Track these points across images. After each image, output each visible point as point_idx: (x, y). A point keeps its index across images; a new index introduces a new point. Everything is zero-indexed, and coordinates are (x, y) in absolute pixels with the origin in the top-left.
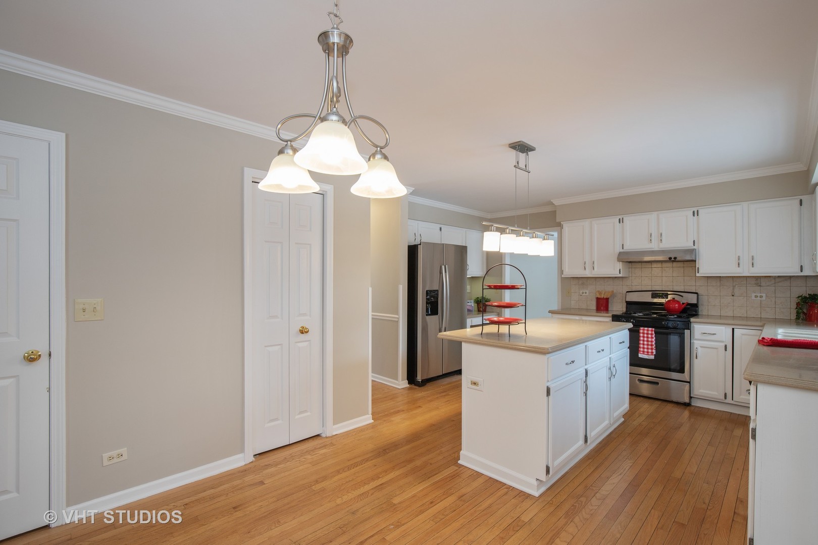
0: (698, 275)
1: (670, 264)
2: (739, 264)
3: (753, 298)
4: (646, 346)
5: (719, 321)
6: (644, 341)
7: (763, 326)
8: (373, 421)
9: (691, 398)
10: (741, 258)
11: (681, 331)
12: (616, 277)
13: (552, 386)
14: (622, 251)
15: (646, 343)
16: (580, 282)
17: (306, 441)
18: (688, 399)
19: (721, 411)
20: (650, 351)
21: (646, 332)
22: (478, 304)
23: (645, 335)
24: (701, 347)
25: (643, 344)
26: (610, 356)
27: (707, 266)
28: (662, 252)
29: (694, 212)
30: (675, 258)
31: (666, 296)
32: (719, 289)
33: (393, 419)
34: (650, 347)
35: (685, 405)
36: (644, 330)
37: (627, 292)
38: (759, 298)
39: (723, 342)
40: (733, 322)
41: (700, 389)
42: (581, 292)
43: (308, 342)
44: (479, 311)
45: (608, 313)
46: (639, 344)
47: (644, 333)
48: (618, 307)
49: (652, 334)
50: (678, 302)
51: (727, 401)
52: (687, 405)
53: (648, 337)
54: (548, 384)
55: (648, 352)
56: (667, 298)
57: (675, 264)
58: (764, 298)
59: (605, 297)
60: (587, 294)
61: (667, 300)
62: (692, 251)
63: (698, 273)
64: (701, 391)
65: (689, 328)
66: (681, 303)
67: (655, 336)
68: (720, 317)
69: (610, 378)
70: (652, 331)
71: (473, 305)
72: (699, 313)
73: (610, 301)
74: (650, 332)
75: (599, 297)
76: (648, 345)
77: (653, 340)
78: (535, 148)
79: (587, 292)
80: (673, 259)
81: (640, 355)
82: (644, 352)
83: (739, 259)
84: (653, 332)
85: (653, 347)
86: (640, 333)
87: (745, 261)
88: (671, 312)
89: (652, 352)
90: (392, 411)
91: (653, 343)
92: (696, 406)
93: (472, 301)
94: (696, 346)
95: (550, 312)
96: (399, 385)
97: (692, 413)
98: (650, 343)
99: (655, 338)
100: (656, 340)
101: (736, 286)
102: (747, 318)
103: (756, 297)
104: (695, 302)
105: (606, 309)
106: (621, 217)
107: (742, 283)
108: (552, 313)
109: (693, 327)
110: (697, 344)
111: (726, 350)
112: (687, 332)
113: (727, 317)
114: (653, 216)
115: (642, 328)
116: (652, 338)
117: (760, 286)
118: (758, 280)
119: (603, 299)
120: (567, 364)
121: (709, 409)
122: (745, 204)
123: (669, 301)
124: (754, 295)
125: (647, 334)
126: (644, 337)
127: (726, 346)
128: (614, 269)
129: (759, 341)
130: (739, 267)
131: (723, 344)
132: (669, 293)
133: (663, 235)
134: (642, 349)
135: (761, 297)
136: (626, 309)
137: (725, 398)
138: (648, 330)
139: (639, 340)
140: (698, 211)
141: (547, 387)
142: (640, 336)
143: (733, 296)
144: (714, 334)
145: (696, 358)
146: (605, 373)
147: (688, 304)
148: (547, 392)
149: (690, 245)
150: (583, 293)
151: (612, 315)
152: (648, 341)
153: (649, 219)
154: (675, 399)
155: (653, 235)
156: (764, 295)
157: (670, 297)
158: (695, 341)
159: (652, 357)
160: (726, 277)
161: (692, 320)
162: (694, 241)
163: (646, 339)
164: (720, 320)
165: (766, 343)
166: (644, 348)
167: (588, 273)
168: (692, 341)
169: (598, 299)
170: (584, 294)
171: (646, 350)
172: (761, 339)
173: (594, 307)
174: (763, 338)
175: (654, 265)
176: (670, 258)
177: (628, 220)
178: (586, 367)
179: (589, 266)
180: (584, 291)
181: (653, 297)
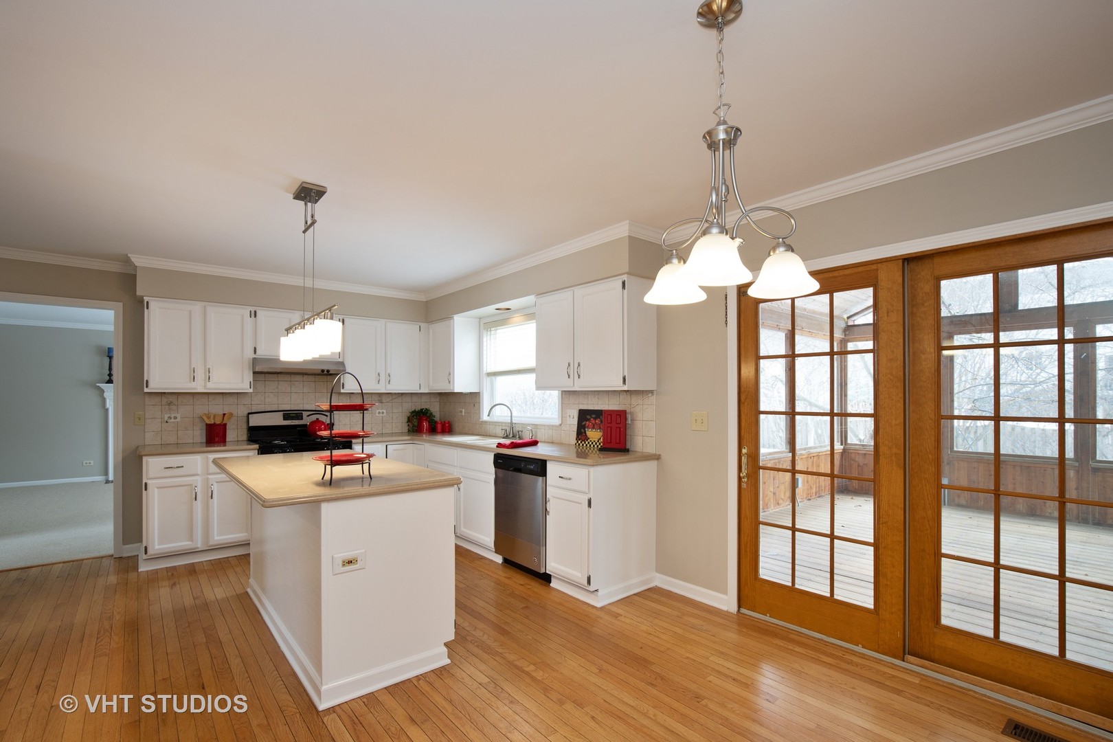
0: (343, 391)
3: (377, 414)
14: (255, 356)
16: (165, 400)
30: (328, 371)
37: (249, 414)
38: (381, 415)
42: (166, 416)
45: (225, 445)
50: (323, 423)
58: (385, 414)
59: (220, 422)
60: (179, 419)
66: (326, 424)
75: (209, 422)
79: (179, 416)
80: (325, 372)
83: (379, 376)
103: (379, 413)
105: (224, 440)
117: (382, 402)
119: (217, 424)
122: (383, 322)
123: (313, 422)
124: (377, 411)
128: (241, 381)
130: (378, 383)
135: (383, 413)
136: (248, 437)
150: (170, 418)
156: (385, 411)
167: (199, 387)
169: (210, 426)
170: (172, 420)
176: (323, 371)
179: (200, 375)
180: (173, 416)
181: (285, 419)
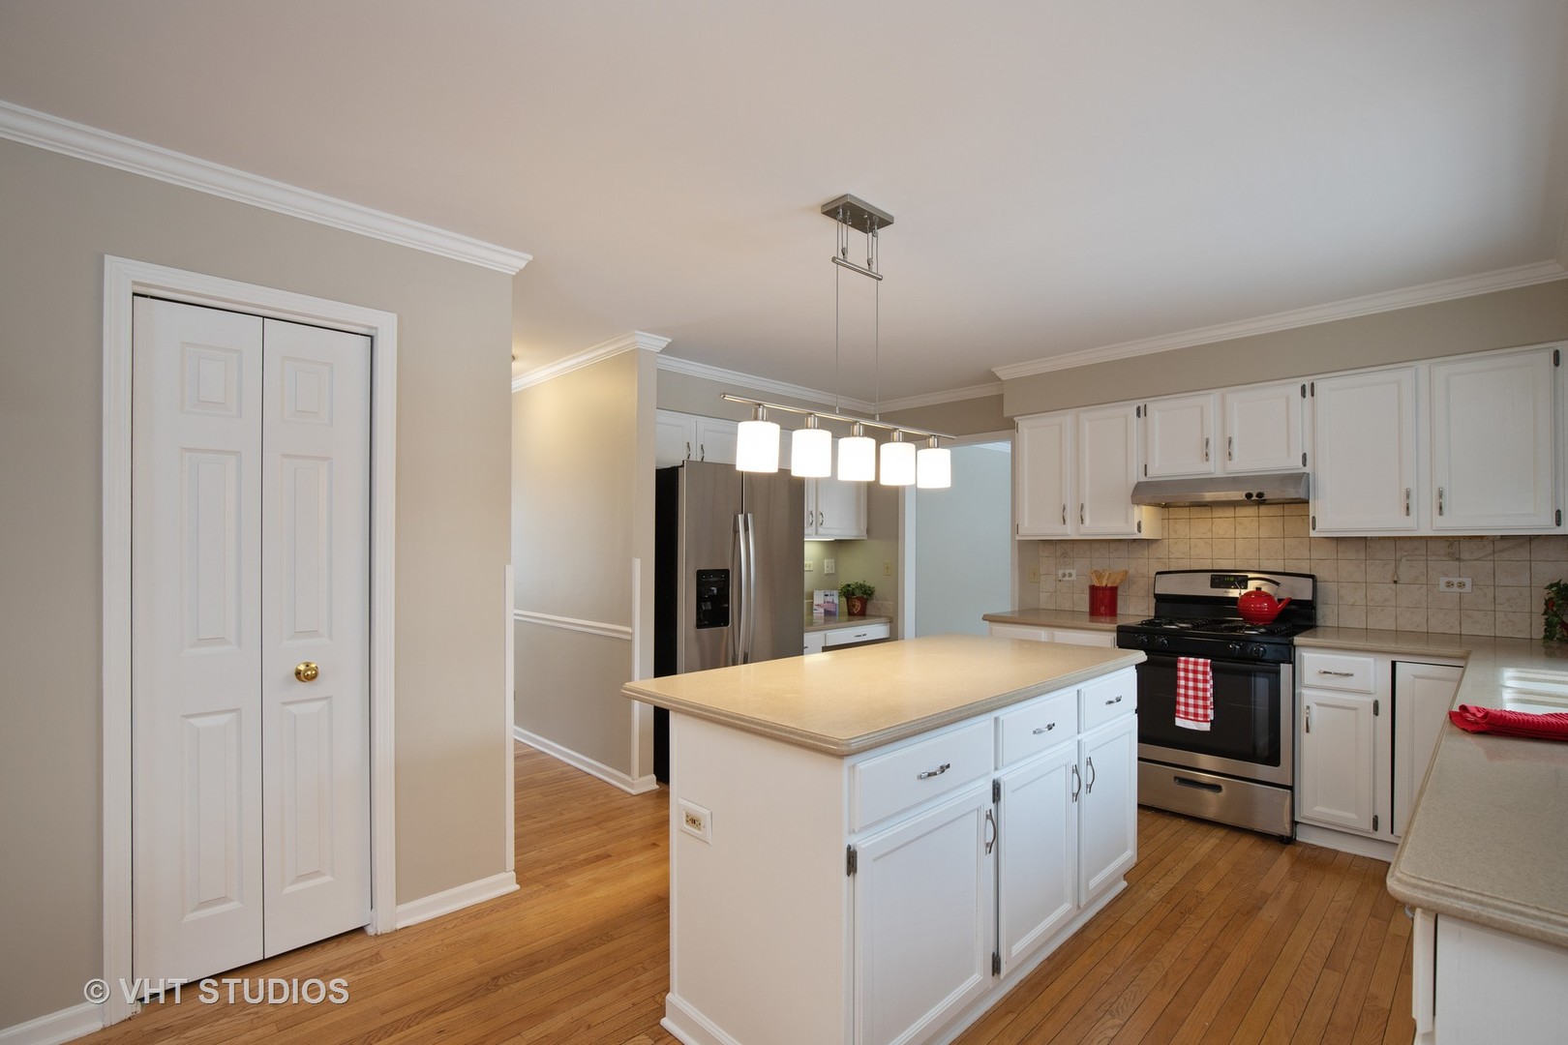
0: (1312, 534)
1: (1251, 511)
2: (1408, 508)
3: (1442, 587)
4: (1191, 701)
5: (1361, 644)
6: (1186, 688)
7: (1465, 657)
8: (518, 887)
9: (1294, 823)
10: (1413, 495)
11: (1270, 666)
12: (1135, 540)
13: (862, 843)
14: (1143, 479)
15: (1191, 693)
16: (1060, 551)
17: (318, 948)
18: (1288, 827)
19: (1364, 857)
20: (1201, 711)
21: (1191, 667)
22: (848, 599)
23: (1191, 675)
24: (1319, 704)
25: (1186, 696)
26: (1080, 737)
27: (1332, 515)
28: (1234, 481)
29: (1303, 388)
30: (1260, 495)
31: (1243, 582)
32: (1363, 566)
33: (569, 881)
34: (1200, 702)
35: (1281, 842)
36: (1186, 662)
37: (1158, 573)
38: (1455, 589)
39: (1368, 693)
40: (1392, 646)
41: (1314, 805)
42: (1060, 572)
43: (325, 702)
44: (851, 614)
45: (1111, 622)
46: (1177, 694)
47: (1186, 670)
48: (1136, 610)
49: (1205, 673)
50: (1268, 597)
51: (1378, 835)
52: (1288, 841)
53: (1196, 680)
54: (854, 841)
55: (1196, 715)
56: (1246, 588)
57: (1264, 510)
58: (1468, 588)
59: (1109, 585)
60: (1074, 577)
61: (1244, 592)
62: (1299, 479)
63: (1314, 529)
64: (1317, 808)
65: (1291, 660)
66: (1276, 599)
67: (1213, 678)
68: (1367, 632)
69: (1076, 796)
70: (1205, 665)
71: (836, 601)
72: (1320, 622)
73: (1119, 592)
74: (1200, 668)
75: (1097, 584)
76: (1196, 697)
77: (1208, 686)
78: (892, 218)
79: (1074, 572)
80: (1254, 498)
81: (1179, 722)
82: (1186, 713)
83: (1408, 496)
84: (1209, 669)
85: (1209, 703)
86: (1179, 670)
87: (1424, 503)
88: (1252, 619)
89: (1206, 716)
90: (582, 857)
91: (1209, 694)
92: (1307, 844)
93: (836, 593)
94: (1305, 703)
95: (986, 618)
96: (632, 786)
97: (1297, 860)
98: (1200, 694)
99: (1211, 682)
100: (1214, 686)
101: (1403, 560)
102: (1428, 637)
103: (1449, 584)
104: (1309, 597)
105: (1112, 612)
106: (1141, 403)
107: (1417, 552)
108: (990, 621)
109: (1300, 656)
110: (1308, 696)
111: (1376, 712)
112: (1285, 669)
113: (1380, 634)
114: (1211, 400)
115: (1182, 658)
116: (1205, 681)
117: (1458, 559)
118: (1453, 546)
119: (1105, 588)
120: (920, 777)
121: (1336, 852)
122: (1423, 367)
123: (1248, 595)
124: (1443, 581)
125: (1195, 672)
126: (1186, 679)
127: (1376, 705)
128: (1126, 521)
129: (1452, 715)
130: (1408, 514)
131: (1370, 700)
132: (1250, 575)
133: (1235, 442)
134: (1182, 708)
135: (1461, 585)
136: (1156, 612)
137: (1375, 827)
138: (1196, 664)
139: (1177, 686)
140: (1312, 384)
141: (849, 848)
142: (1177, 678)
143: (1395, 582)
144: (1347, 675)
145: (1308, 731)
146: (1061, 784)
147: (1292, 602)
148: (849, 862)
149: (1293, 464)
150: (1064, 575)
151: (1118, 626)
152: (1196, 689)
153: (1202, 407)
154: (1258, 828)
155: (1211, 443)
156: (1468, 581)
157: (1252, 586)
158: (1305, 692)
159: (1206, 727)
160: (1380, 538)
161: (1298, 640)
162: (1304, 456)
163: (1191, 684)
164: (1363, 639)
165: (1472, 723)
166: (1187, 705)
167: (1071, 532)
168: (1297, 691)
169: (1094, 590)
170: (1067, 578)
171: (1191, 710)
172: (1456, 709)
173: (1085, 606)
174: (1463, 708)
175: (1218, 513)
176: (1250, 496)
177: (1157, 409)
178: (996, 775)
179: (1071, 515)
180: (1067, 572)
181: (1214, 585)
